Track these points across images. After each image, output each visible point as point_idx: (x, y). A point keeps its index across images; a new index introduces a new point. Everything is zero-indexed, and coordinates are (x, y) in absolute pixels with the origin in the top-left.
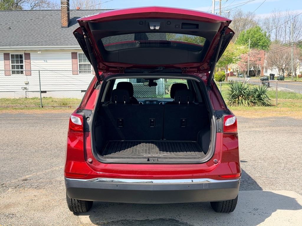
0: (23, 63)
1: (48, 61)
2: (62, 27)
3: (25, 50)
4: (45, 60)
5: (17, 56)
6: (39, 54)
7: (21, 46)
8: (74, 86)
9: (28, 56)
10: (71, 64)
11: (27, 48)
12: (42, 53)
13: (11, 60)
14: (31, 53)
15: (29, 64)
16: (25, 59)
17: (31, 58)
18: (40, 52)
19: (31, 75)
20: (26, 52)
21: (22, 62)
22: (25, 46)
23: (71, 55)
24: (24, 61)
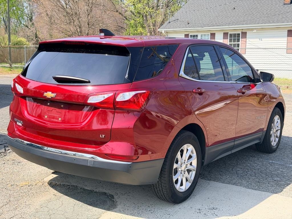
0: (239, 42)
1: (263, 40)
2: (284, 4)
3: (243, 29)
4: (260, 39)
5: (235, 35)
6: (255, 32)
7: (238, 25)
8: (288, 65)
9: (244, 34)
10: (286, 42)
11: (244, 27)
12: (258, 31)
13: (230, 39)
14: (248, 32)
15: (245, 42)
16: (242, 38)
17: (247, 36)
18: (256, 31)
19: (245, 54)
20: (243, 31)
21: (238, 40)
22: (242, 25)
23: (287, 32)
24: (240, 39)
